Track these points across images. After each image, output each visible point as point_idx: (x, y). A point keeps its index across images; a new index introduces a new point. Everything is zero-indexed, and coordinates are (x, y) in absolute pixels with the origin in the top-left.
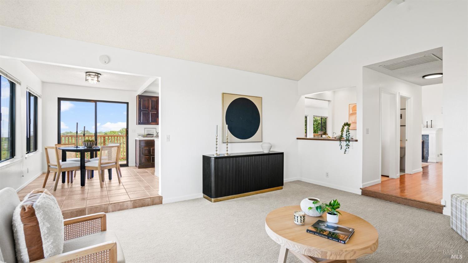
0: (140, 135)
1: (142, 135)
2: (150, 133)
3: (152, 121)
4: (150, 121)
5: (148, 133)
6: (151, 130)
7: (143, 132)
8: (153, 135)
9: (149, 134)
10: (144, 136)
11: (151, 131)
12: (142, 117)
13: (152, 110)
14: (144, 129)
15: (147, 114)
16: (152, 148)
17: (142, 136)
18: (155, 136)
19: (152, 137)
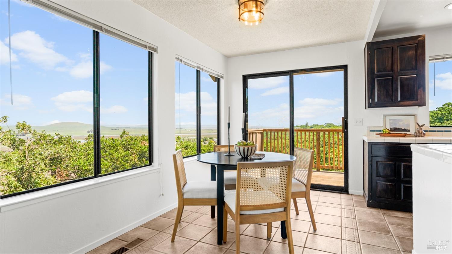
0: (374, 131)
1: (377, 131)
2: (397, 127)
3: (403, 98)
4: (399, 100)
5: (392, 127)
6: (401, 120)
7: (382, 124)
8: (409, 131)
9: (396, 129)
10: (382, 134)
11: (401, 123)
12: (378, 90)
13: (402, 72)
14: (382, 117)
15: (390, 83)
16: (403, 164)
17: (379, 133)
18: (412, 132)
19: (405, 136)
